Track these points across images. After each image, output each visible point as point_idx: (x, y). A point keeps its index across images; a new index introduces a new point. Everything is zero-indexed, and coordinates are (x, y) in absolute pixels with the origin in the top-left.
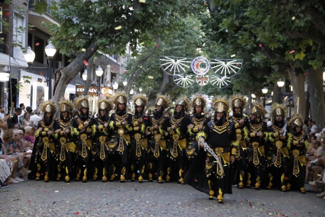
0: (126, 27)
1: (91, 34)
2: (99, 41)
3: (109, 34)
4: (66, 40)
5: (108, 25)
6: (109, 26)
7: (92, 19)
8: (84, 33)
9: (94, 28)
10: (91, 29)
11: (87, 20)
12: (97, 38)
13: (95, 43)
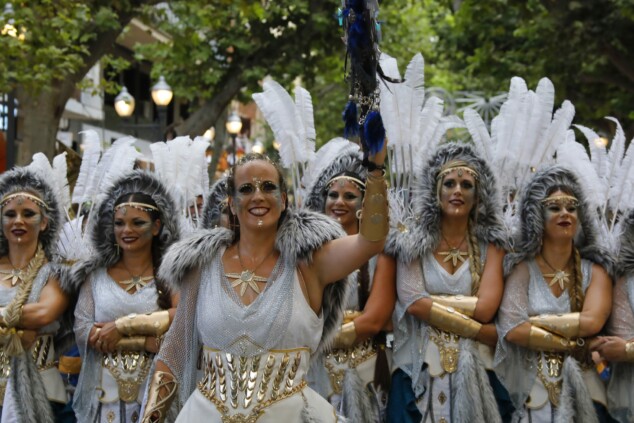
0: (296, 47)
1: (229, 60)
2: (248, 73)
3: (265, 61)
4: (184, 72)
5: (263, 42)
6: (265, 45)
7: (233, 31)
8: (218, 57)
9: (235, 48)
10: (230, 50)
11: (224, 34)
12: (242, 67)
13: (239, 77)
